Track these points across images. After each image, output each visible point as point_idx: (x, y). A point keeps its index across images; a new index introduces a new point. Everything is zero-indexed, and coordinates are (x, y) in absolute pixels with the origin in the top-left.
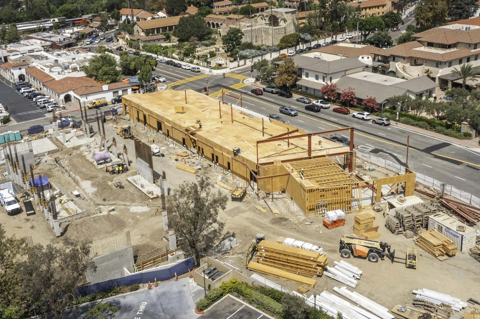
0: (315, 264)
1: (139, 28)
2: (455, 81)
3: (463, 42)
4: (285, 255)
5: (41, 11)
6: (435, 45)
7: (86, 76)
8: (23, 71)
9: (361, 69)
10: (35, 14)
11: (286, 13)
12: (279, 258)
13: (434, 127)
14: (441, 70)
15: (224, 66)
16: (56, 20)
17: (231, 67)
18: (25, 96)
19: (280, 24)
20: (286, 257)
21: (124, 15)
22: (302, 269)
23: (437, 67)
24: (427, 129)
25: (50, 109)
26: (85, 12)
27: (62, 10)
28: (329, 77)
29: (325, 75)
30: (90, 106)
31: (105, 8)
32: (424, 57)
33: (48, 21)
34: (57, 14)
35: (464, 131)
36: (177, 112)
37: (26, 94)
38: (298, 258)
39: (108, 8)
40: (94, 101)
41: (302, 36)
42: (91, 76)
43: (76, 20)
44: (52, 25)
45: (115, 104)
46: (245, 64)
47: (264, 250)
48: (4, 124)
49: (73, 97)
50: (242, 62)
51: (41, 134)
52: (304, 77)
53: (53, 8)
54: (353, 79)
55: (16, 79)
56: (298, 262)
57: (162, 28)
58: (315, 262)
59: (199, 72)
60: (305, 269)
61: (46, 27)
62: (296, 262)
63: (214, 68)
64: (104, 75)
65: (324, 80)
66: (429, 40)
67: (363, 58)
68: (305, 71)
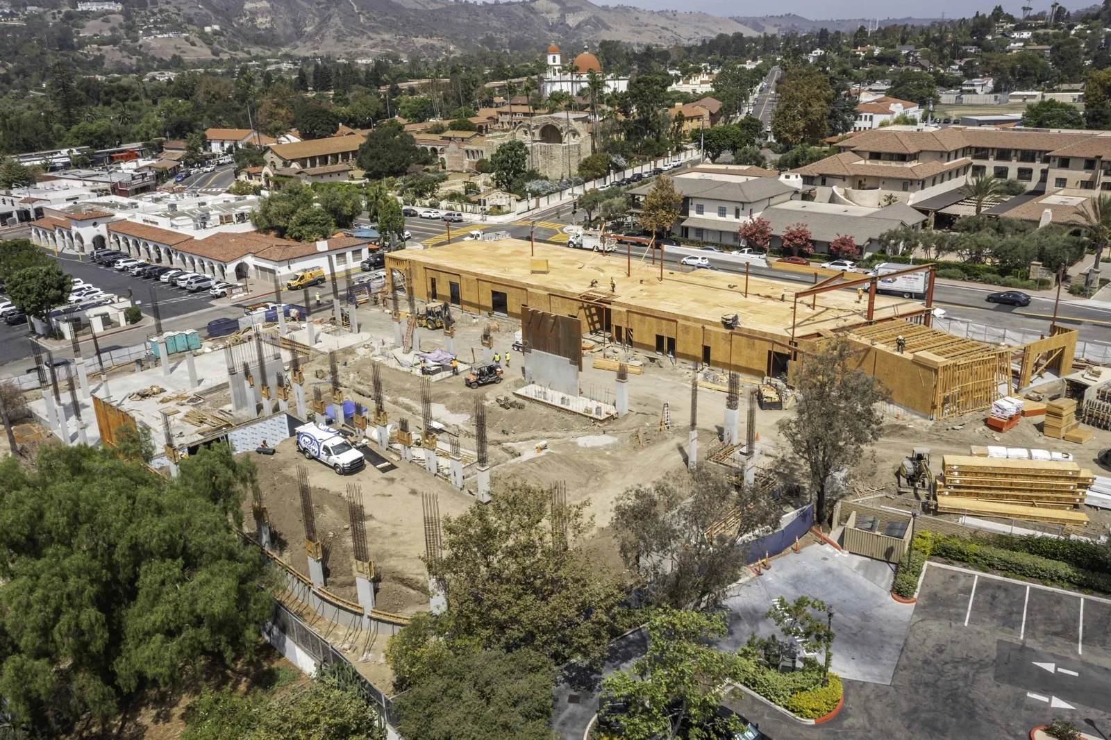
0: (1075, 483)
1: (275, 157)
2: (943, 211)
3: (929, 149)
4: (1007, 475)
5: (37, 135)
6: (882, 156)
7: (256, 231)
8: (102, 229)
9: (787, 196)
10: (24, 140)
11: (576, 120)
12: (991, 483)
13: (976, 276)
14: (912, 195)
15: (505, 209)
16: (75, 152)
17: (518, 211)
18: (135, 273)
19: (566, 140)
20: (1009, 480)
21: (216, 140)
22: (1041, 498)
23: (905, 189)
24: (964, 280)
25: (219, 291)
26: (124, 139)
27: (78, 132)
28: (748, 208)
29: (740, 206)
30: (295, 283)
31: (165, 131)
32: (880, 175)
33: (56, 153)
34: (69, 142)
35: (1035, 278)
36: (533, 272)
37: (137, 269)
38: (1035, 477)
39: (170, 131)
40: (300, 274)
41: (614, 159)
42: (266, 231)
43: (114, 152)
44: (67, 160)
45: (369, 270)
46: (538, 206)
47: (956, 473)
48: (132, 323)
49: (252, 268)
50: (533, 203)
51: (233, 336)
52: (692, 214)
53: (59, 130)
54: (788, 211)
55: (88, 246)
56: (1036, 485)
57: (320, 157)
58: (1075, 479)
59: (460, 221)
60: (1048, 498)
61: (57, 165)
62: (1032, 485)
63: (490, 213)
64: (303, 224)
65: (737, 216)
66: (873, 149)
67: (787, 177)
68: (696, 202)
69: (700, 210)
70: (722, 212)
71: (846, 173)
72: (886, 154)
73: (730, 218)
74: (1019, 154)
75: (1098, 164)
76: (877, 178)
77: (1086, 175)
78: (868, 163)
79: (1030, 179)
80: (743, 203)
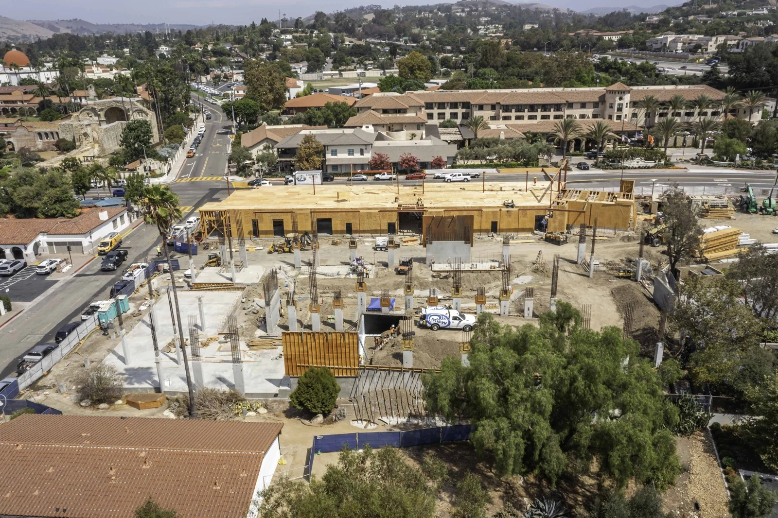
6: (389, 111)
19: (133, 117)
22: (727, 246)
29: (364, 148)
32: (397, 122)
40: (109, 241)
48: (8, 310)
49: (43, 245)
52: (329, 156)
60: (729, 245)
63: (152, 176)
65: (362, 154)
66: (384, 108)
67: (367, 127)
68: (330, 149)
69: (334, 153)
70: (351, 152)
71: (383, 123)
72: (393, 110)
73: (357, 155)
74: (449, 105)
75: (497, 107)
76: (401, 124)
77: (492, 113)
78: (382, 115)
79: (457, 118)
80: (366, 145)
